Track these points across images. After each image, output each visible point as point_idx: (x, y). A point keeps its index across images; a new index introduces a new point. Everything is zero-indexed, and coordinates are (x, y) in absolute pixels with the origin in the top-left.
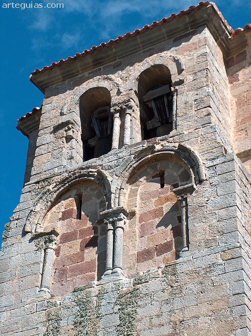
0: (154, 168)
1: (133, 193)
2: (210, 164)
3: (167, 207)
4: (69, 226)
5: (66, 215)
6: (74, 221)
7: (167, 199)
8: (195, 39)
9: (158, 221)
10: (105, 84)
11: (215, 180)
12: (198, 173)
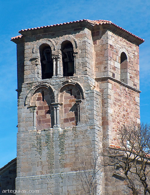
0: (68, 88)
1: (62, 96)
2: (86, 92)
3: (73, 104)
4: (40, 103)
5: (39, 99)
6: (42, 102)
7: (73, 101)
8: (81, 32)
9: (70, 108)
10: (49, 43)
11: (88, 99)
12: (83, 95)
